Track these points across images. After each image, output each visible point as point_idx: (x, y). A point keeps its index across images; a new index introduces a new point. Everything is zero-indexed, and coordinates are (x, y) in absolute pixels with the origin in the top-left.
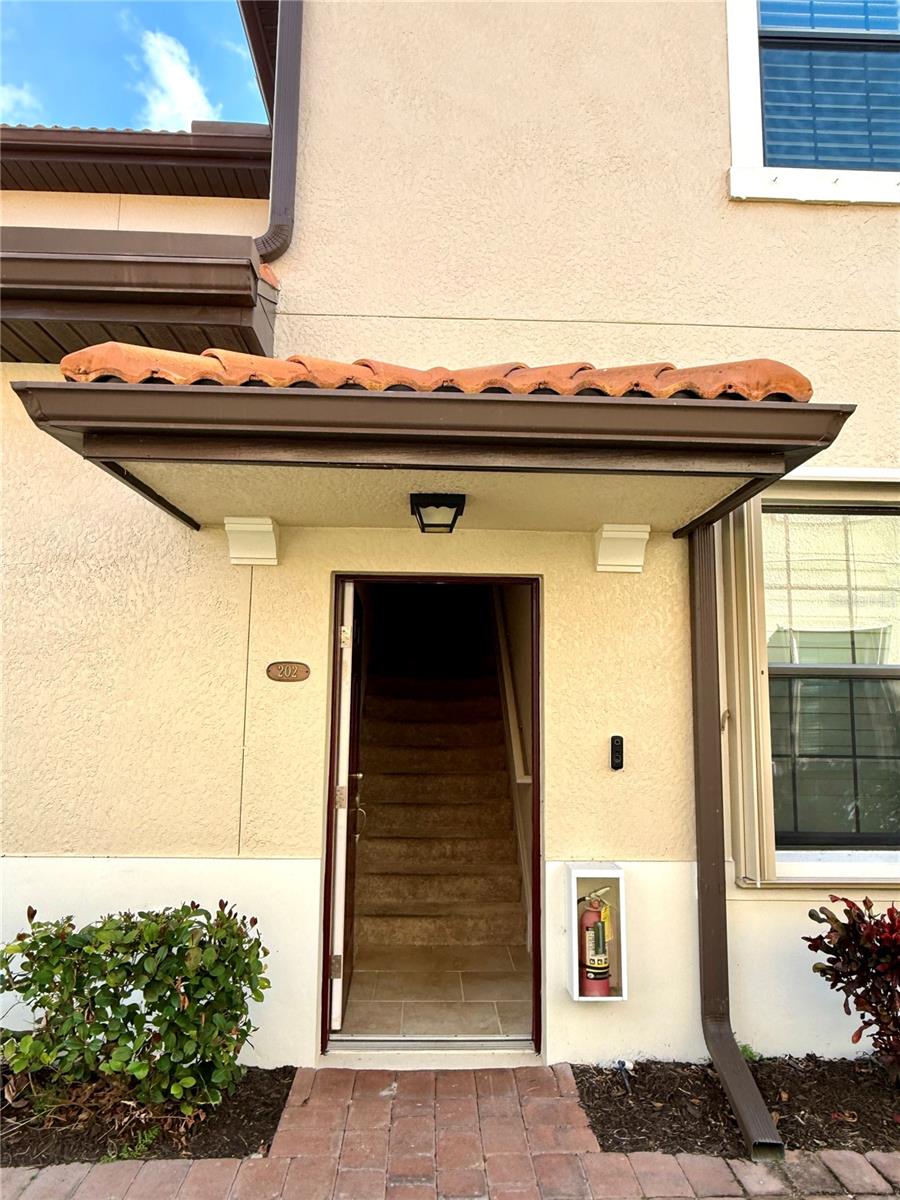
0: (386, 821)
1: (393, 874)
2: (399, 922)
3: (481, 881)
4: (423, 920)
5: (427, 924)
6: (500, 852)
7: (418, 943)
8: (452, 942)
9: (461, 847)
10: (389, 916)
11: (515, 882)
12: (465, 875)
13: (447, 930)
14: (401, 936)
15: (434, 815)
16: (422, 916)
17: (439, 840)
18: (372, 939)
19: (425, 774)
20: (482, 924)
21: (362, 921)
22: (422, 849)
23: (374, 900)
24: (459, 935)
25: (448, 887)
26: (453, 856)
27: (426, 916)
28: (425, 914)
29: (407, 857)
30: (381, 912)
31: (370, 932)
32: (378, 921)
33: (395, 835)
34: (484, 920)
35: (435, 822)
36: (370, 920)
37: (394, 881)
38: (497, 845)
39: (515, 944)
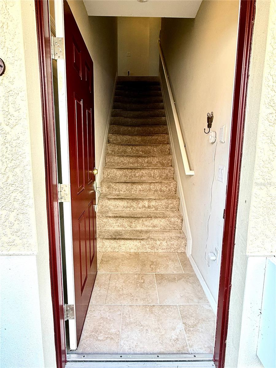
0: (117, 190)
1: (120, 217)
2: (122, 242)
3: (163, 220)
4: (135, 241)
5: (136, 243)
6: (172, 205)
7: (132, 251)
8: (149, 250)
9: (153, 203)
10: (118, 239)
11: (179, 221)
12: (156, 217)
13: (147, 246)
14: (124, 248)
15: (140, 187)
16: (134, 239)
17: (142, 199)
18: (109, 249)
19: (135, 169)
20: (164, 243)
21: (104, 241)
22: (134, 204)
23: (111, 229)
24: (153, 247)
25: (146, 223)
26: (149, 207)
27: (136, 239)
28: (136, 238)
29: (127, 207)
30: (114, 237)
31: (108, 247)
32: (112, 241)
33: (121, 197)
34: (165, 241)
35: (140, 190)
36: (108, 241)
37: (120, 220)
38: (170, 202)
39: (180, 252)
